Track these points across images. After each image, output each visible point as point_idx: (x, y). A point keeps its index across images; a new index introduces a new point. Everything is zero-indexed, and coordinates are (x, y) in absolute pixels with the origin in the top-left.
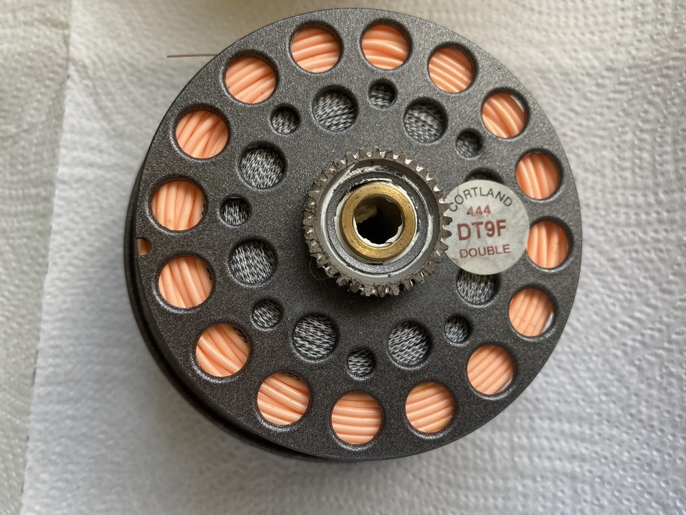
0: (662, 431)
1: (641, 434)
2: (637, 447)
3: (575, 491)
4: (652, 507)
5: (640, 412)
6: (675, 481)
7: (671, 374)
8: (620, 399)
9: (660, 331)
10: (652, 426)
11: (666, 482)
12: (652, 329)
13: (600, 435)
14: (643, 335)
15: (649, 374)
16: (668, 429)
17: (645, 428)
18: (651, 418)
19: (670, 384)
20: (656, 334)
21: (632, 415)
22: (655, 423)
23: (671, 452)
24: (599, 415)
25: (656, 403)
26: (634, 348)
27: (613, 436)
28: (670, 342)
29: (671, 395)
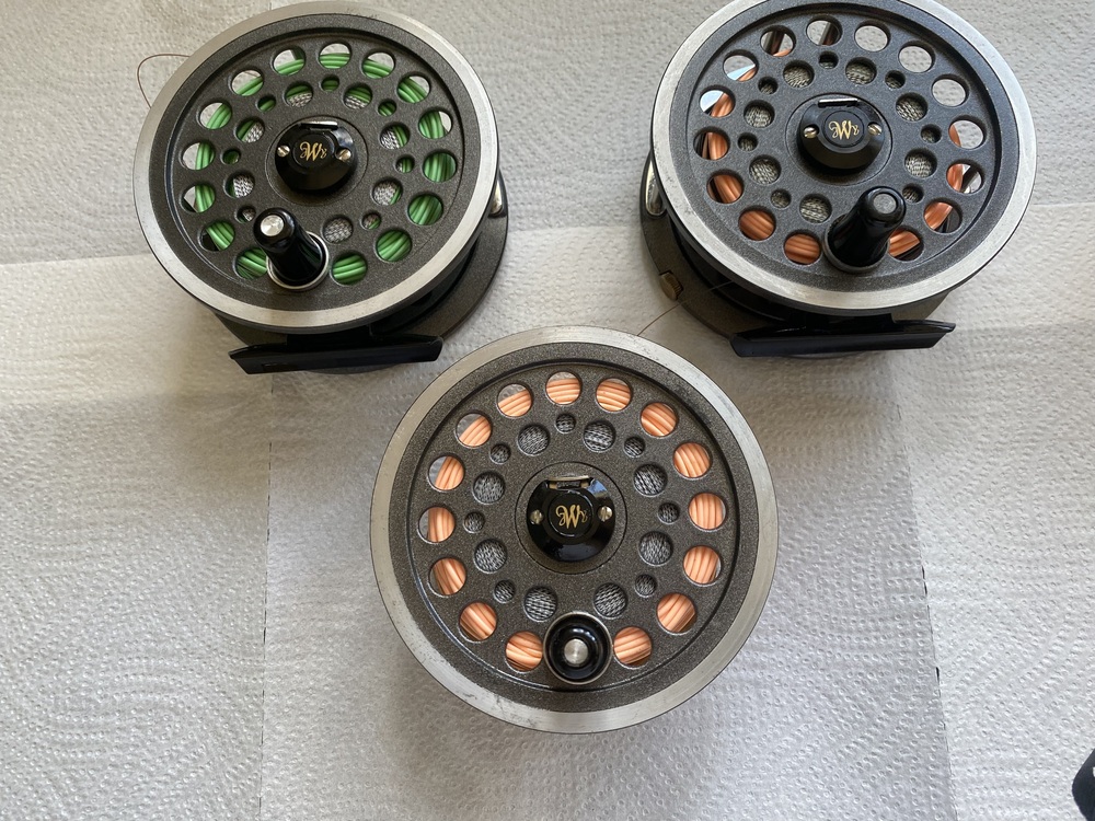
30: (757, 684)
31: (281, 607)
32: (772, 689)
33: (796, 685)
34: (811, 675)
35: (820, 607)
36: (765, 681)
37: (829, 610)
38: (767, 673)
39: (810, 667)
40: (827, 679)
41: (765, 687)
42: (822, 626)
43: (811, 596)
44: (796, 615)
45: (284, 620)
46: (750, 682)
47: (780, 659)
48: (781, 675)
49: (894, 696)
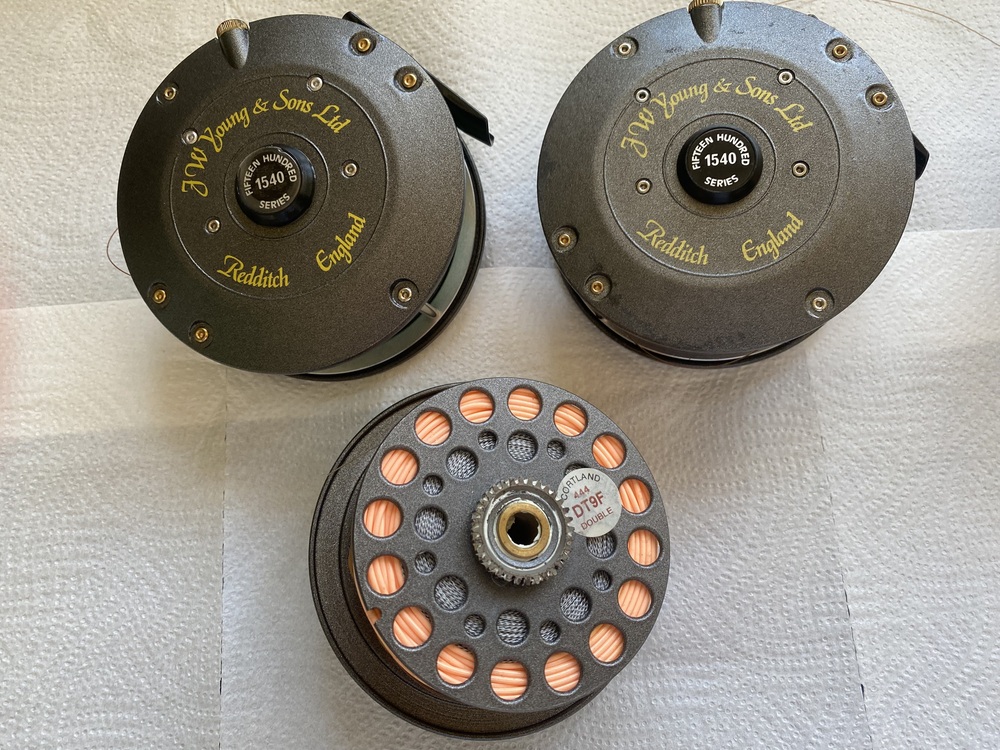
0: (758, 657)
1: (744, 663)
2: (743, 675)
3: (704, 722)
4: (760, 722)
5: (742, 646)
6: (773, 696)
7: (760, 612)
8: (727, 638)
9: (750, 578)
10: (752, 656)
11: (767, 699)
12: (745, 578)
13: (715, 670)
14: (739, 583)
15: (745, 614)
16: (763, 656)
17: (747, 658)
18: (750, 649)
19: (760, 620)
20: (748, 581)
21: (736, 650)
22: (753, 653)
23: (766, 673)
24: (713, 654)
25: (752, 637)
26: (734, 596)
27: (725, 670)
28: (757, 586)
29: (762, 628)
30: (701, 711)
31: (237, 656)
32: (716, 715)
33: (738, 710)
34: (750, 699)
35: (755, 633)
36: (709, 707)
37: (764, 636)
38: (709, 700)
39: (749, 691)
40: (766, 702)
41: (709, 713)
42: (758, 652)
43: (747, 624)
44: (735, 642)
45: (240, 669)
46: (694, 709)
47: (722, 686)
48: (723, 701)
49: (826, 714)
